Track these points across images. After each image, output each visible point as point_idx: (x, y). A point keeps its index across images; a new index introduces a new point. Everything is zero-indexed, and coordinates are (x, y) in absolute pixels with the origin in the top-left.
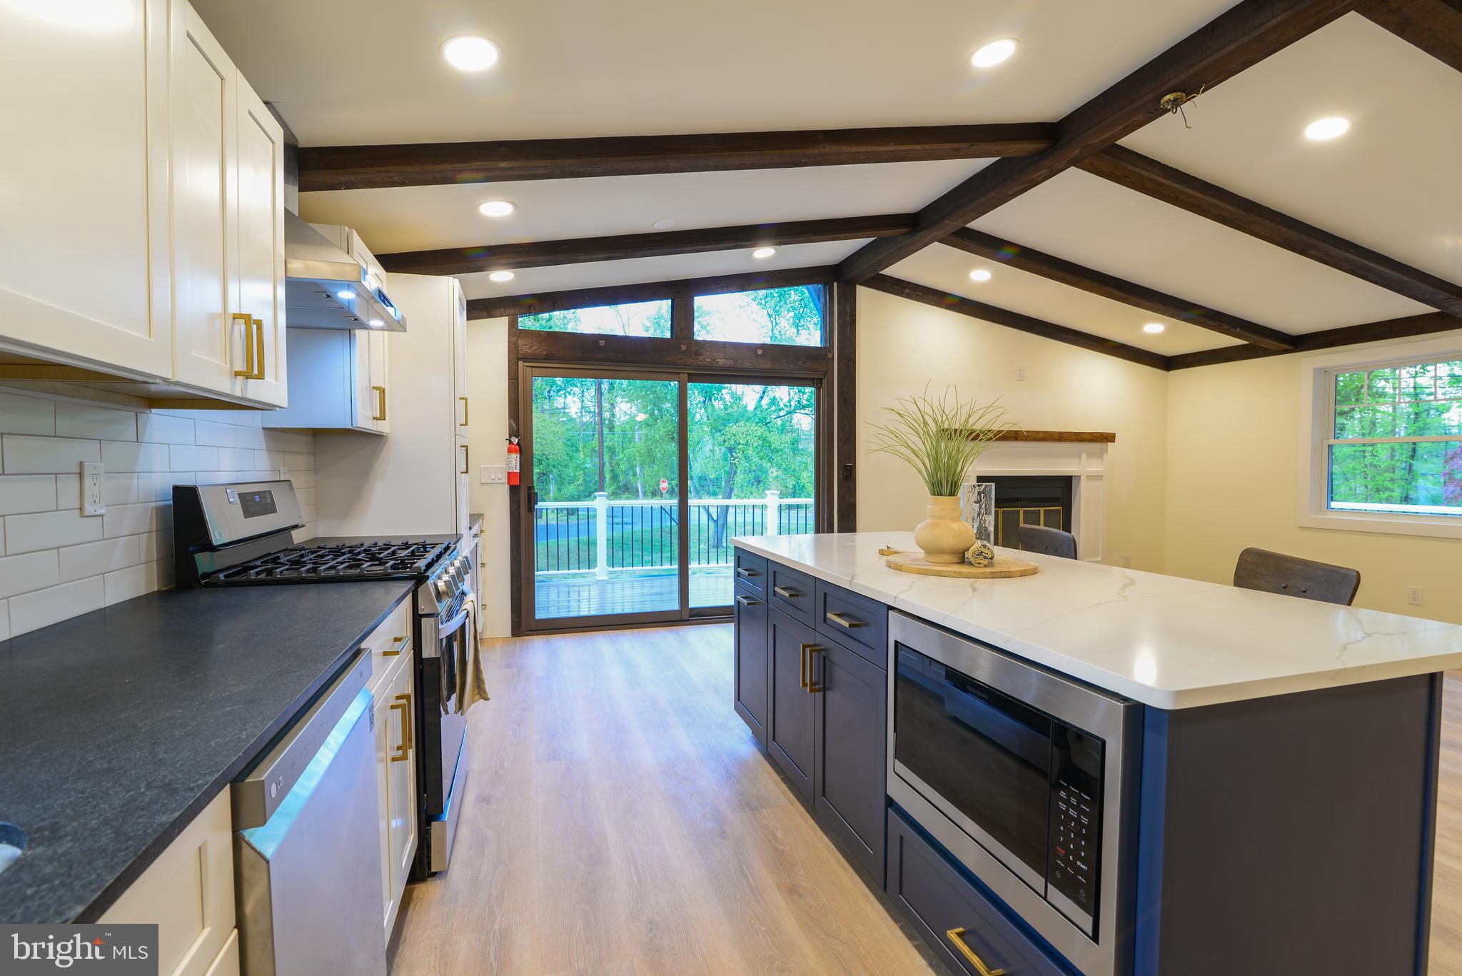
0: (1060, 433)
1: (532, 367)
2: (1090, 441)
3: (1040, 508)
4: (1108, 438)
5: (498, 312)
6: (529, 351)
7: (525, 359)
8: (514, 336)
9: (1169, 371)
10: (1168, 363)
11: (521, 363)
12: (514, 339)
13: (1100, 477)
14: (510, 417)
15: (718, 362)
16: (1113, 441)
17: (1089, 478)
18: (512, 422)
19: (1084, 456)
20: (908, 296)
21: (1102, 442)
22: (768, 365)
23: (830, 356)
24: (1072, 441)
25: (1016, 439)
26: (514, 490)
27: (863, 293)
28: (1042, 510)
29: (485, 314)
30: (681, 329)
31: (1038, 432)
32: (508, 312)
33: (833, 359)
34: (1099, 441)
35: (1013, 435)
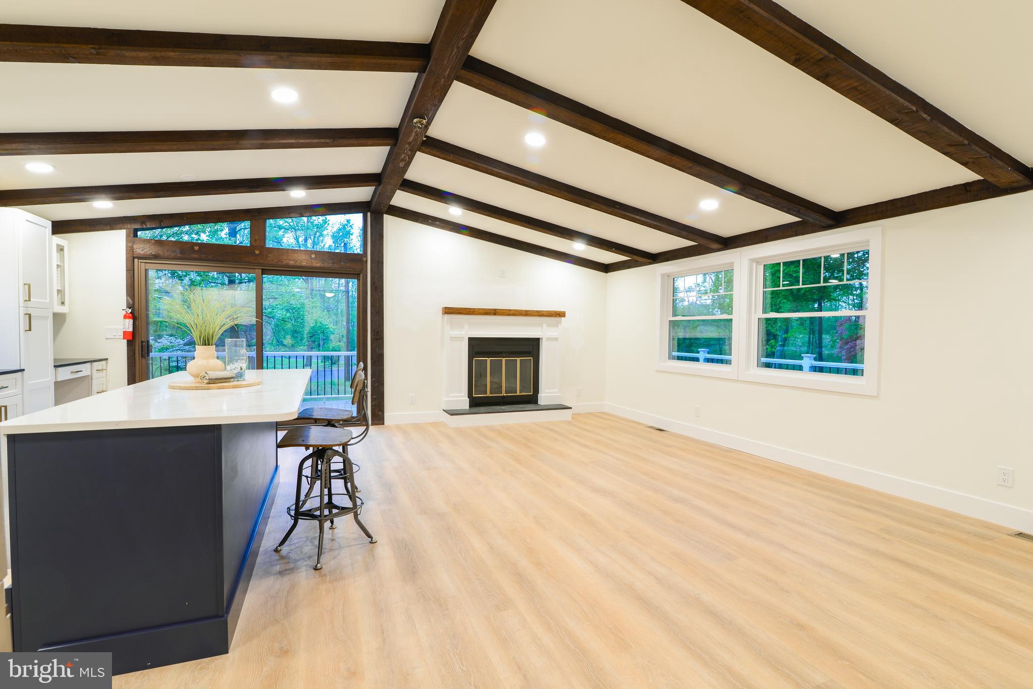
0: (526, 311)
1: (145, 263)
2: (547, 316)
3: (517, 358)
4: (561, 315)
5: (119, 226)
6: (141, 252)
7: (139, 258)
8: (130, 242)
9: (607, 273)
10: (606, 268)
11: (136, 260)
12: (130, 244)
13: (556, 339)
14: (127, 295)
15: (282, 262)
16: (565, 316)
17: (548, 339)
18: (129, 298)
19: (545, 326)
20: (422, 222)
21: (556, 317)
22: (318, 265)
23: (365, 260)
24: (535, 316)
25: (495, 314)
26: (131, 344)
27: (388, 220)
28: (518, 359)
29: (109, 227)
30: (255, 240)
31: (510, 310)
32: (126, 226)
33: (367, 261)
34: (554, 317)
35: (493, 312)
